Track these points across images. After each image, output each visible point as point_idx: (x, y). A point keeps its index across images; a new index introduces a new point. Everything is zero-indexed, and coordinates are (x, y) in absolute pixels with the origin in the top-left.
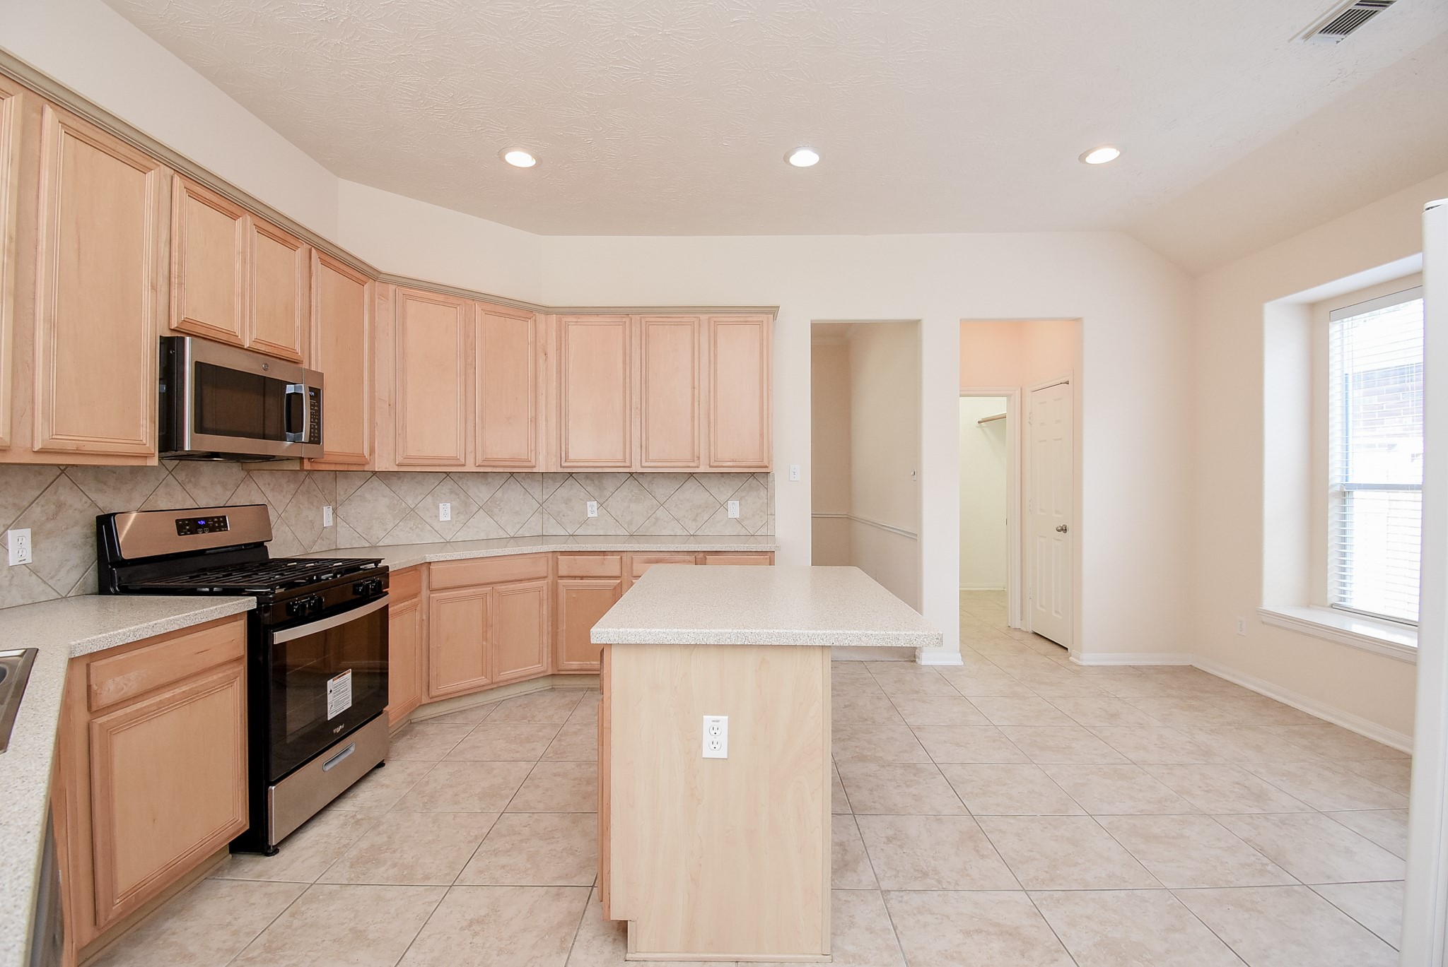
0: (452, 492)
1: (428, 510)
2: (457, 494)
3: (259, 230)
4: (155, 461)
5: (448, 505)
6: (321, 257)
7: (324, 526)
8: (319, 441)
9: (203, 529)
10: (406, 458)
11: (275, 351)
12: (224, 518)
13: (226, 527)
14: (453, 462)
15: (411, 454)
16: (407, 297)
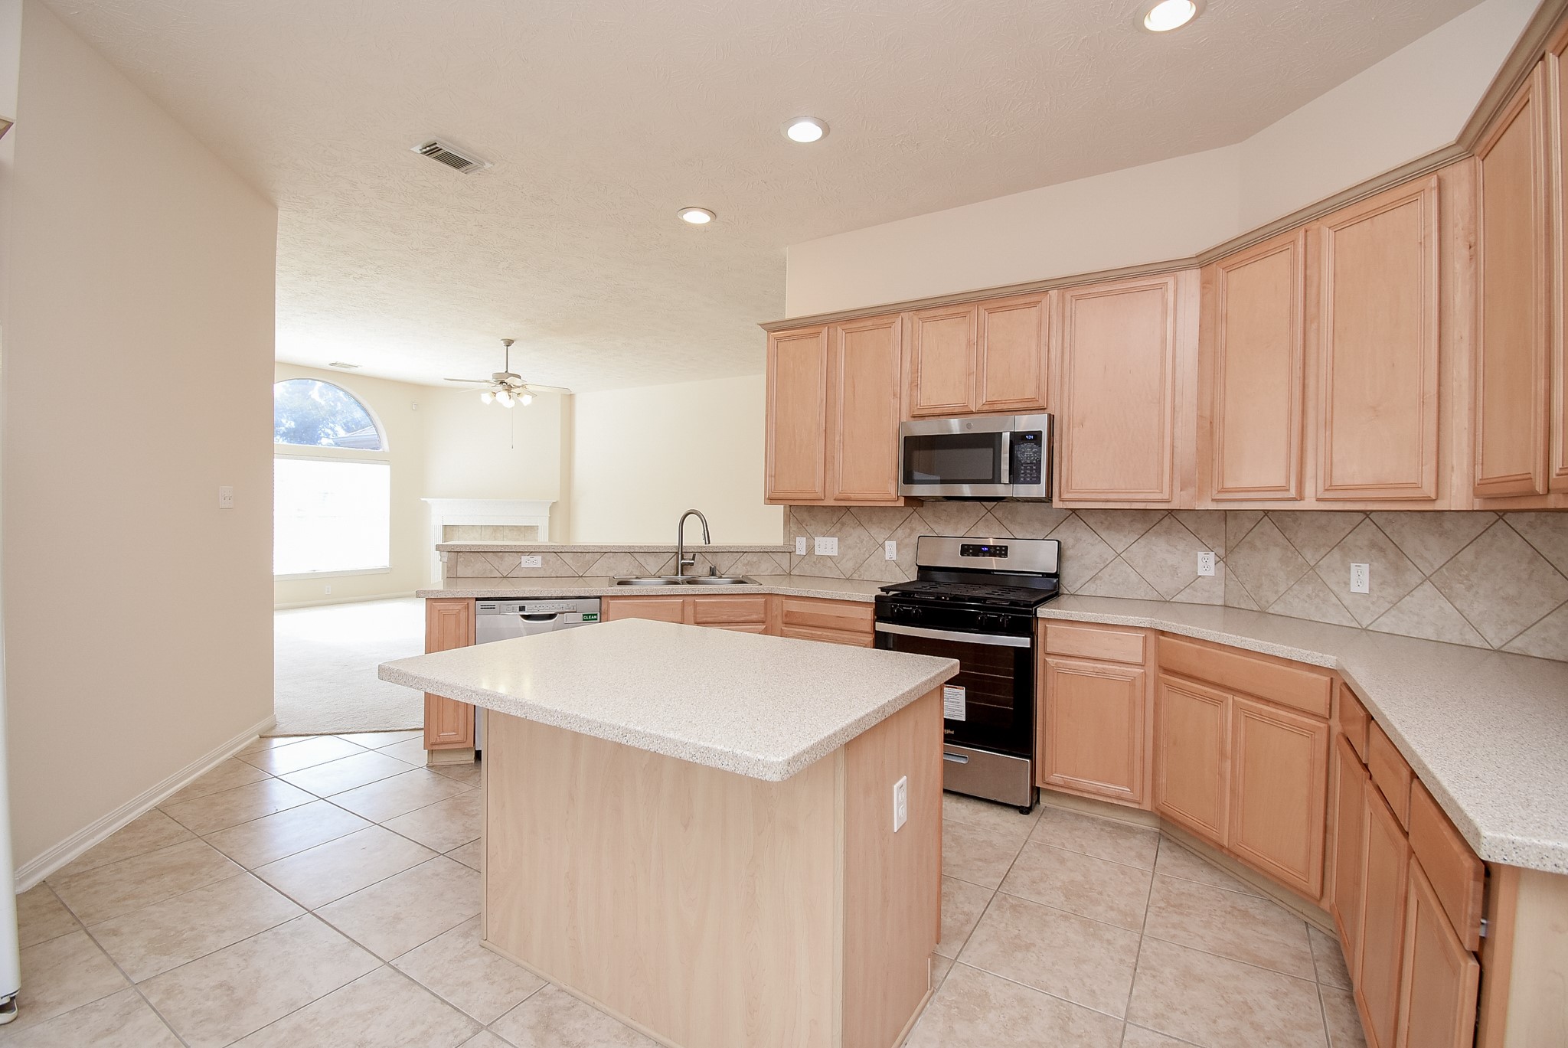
0: (1373, 545)
1: (1333, 571)
2: (1382, 550)
3: (991, 311)
4: (901, 503)
5: (1365, 567)
6: (1076, 293)
7: (1199, 574)
8: (1038, 482)
9: (984, 554)
10: (1224, 490)
11: (1005, 407)
12: (1006, 547)
13: (1006, 555)
14: (1279, 495)
15: (1229, 484)
16: (1229, 270)
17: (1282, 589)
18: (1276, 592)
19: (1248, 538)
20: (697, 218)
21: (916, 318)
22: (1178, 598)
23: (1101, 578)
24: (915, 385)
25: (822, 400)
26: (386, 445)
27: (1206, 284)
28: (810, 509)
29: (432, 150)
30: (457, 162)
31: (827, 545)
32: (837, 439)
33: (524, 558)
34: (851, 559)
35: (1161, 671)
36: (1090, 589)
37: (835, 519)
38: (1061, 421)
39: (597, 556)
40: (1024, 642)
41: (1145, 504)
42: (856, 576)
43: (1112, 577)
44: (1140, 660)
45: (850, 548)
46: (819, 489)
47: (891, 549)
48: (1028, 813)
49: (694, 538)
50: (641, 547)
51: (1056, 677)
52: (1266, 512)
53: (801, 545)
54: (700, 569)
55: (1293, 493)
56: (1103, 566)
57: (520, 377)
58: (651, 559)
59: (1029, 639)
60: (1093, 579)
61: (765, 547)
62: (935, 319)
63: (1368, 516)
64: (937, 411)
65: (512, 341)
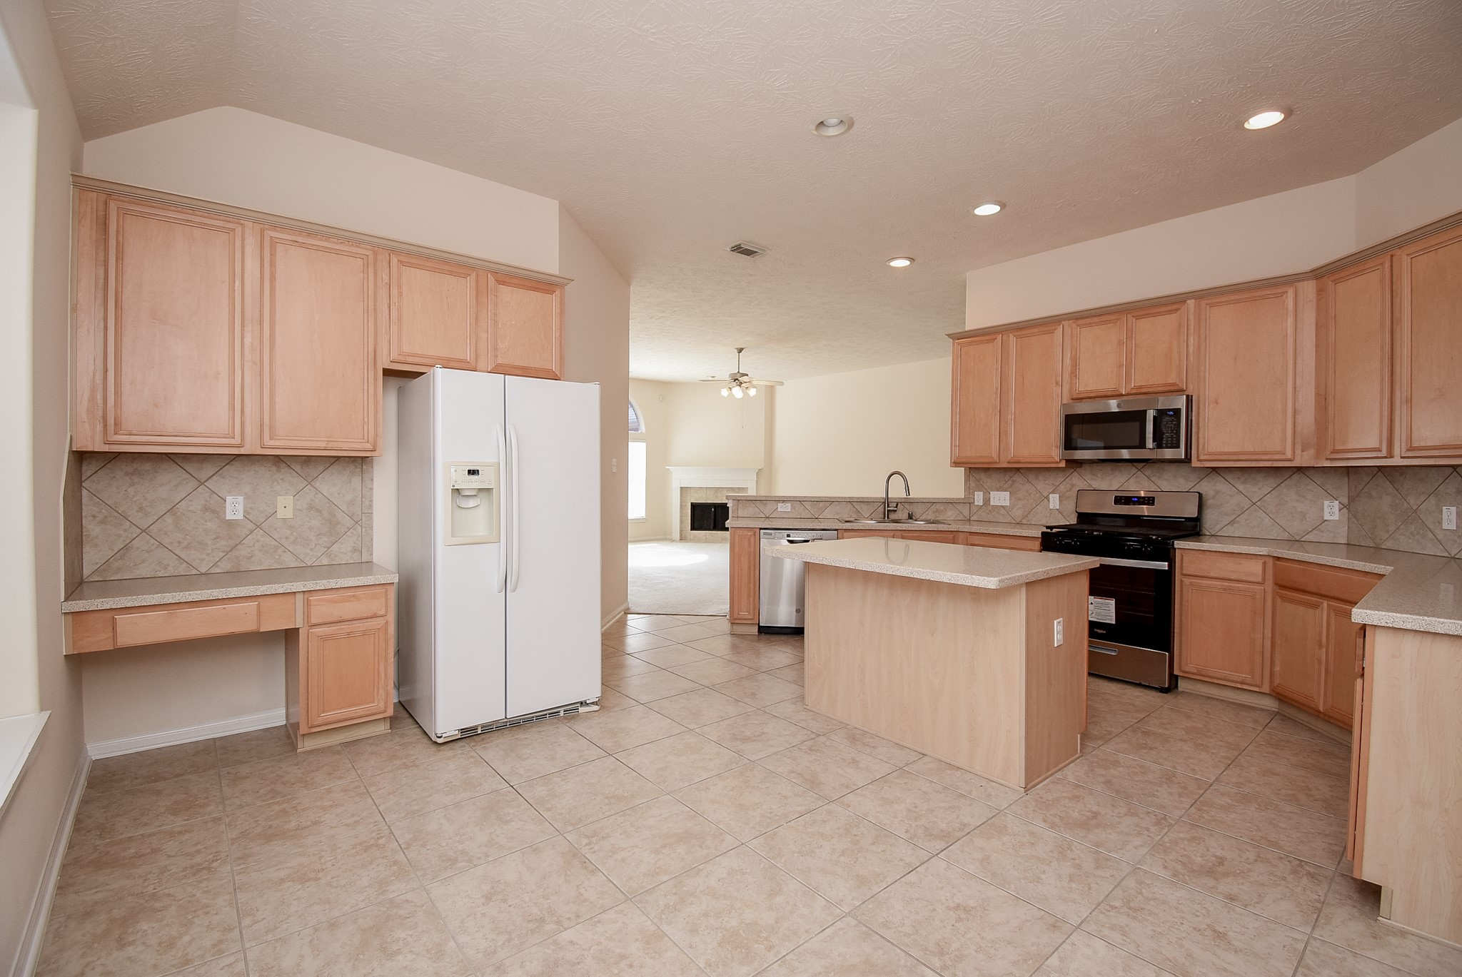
0: (1459, 492)
1: (1430, 513)
3: (1138, 318)
4: (1063, 464)
5: (1453, 509)
6: (1210, 302)
7: (1325, 519)
8: (1178, 446)
9: (1135, 503)
10: (1334, 451)
11: (1150, 390)
12: (1154, 498)
13: (1153, 504)
14: (1374, 454)
15: (1339, 447)
16: (1336, 282)
17: (1392, 529)
18: (1388, 531)
19: (1366, 490)
20: (901, 263)
21: (1074, 325)
22: (1308, 538)
23: (1238, 522)
24: (1074, 374)
25: (997, 389)
26: (643, 428)
27: (1320, 291)
28: (986, 470)
29: (738, 249)
30: (749, 253)
31: (1000, 498)
32: (1010, 417)
33: (780, 505)
34: (1021, 508)
35: (1278, 587)
36: (1229, 531)
37: (1007, 478)
38: (1199, 401)
39: (828, 504)
40: (1164, 565)
41: (1271, 462)
42: (1024, 521)
43: (1248, 522)
44: (1260, 579)
45: (1019, 499)
46: (995, 456)
47: (1054, 501)
48: (1166, 692)
49: (897, 492)
50: (858, 498)
51: (1190, 592)
52: (1380, 468)
53: (979, 498)
54: (901, 514)
55: (1384, 453)
56: (1239, 513)
57: (747, 375)
58: (865, 507)
59: (1167, 563)
60: (1232, 523)
61: (950, 499)
62: (1090, 325)
63: (1455, 470)
64: (1092, 395)
65: (742, 349)
